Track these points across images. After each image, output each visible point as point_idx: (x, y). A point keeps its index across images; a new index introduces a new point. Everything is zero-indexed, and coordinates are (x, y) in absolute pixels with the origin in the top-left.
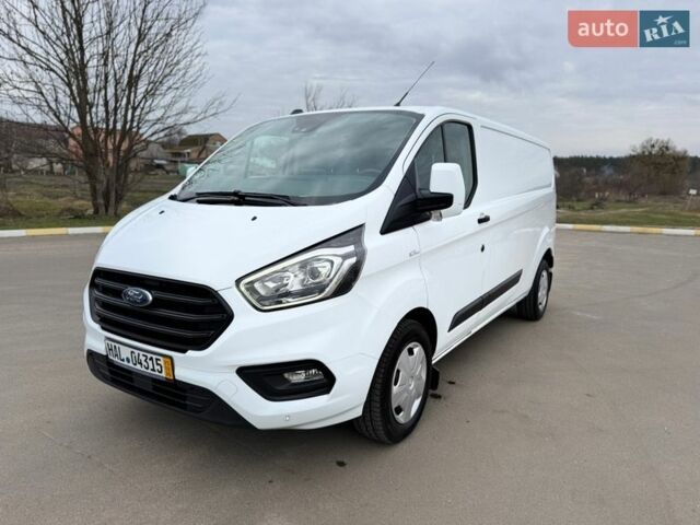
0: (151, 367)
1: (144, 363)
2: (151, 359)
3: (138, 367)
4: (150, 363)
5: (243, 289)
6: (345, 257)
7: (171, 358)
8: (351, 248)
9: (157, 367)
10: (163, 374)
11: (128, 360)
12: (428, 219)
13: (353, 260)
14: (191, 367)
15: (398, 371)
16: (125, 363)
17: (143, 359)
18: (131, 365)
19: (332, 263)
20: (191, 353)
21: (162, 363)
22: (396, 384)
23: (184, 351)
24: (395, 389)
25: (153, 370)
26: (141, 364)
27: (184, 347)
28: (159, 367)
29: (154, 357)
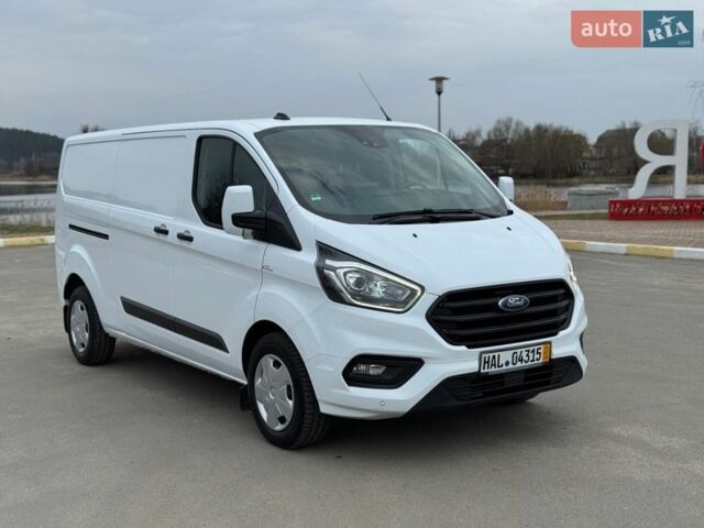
0: (531, 358)
1: (525, 358)
2: (533, 351)
3: (519, 364)
4: (531, 355)
7: (550, 343)
9: (536, 357)
10: (541, 361)
11: (507, 363)
16: (505, 367)
17: (524, 354)
18: (511, 366)
20: (562, 333)
21: (542, 350)
23: (555, 334)
25: (532, 361)
28: (538, 356)
29: (536, 348)
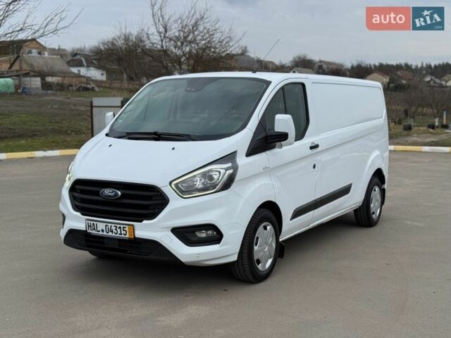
0: (119, 232)
1: (114, 231)
2: (120, 228)
3: (110, 234)
4: (119, 230)
5: (173, 186)
6: (227, 169)
7: (133, 225)
8: (230, 165)
9: (123, 232)
10: (127, 236)
11: (103, 231)
12: (274, 147)
13: (231, 171)
14: (145, 230)
15: (258, 238)
16: (101, 233)
17: (113, 228)
18: (105, 233)
19: (220, 172)
20: (145, 222)
21: (127, 229)
22: (256, 245)
23: (141, 221)
24: (256, 248)
25: (121, 234)
26: (112, 232)
27: (140, 219)
28: (125, 232)
29: (122, 226)
